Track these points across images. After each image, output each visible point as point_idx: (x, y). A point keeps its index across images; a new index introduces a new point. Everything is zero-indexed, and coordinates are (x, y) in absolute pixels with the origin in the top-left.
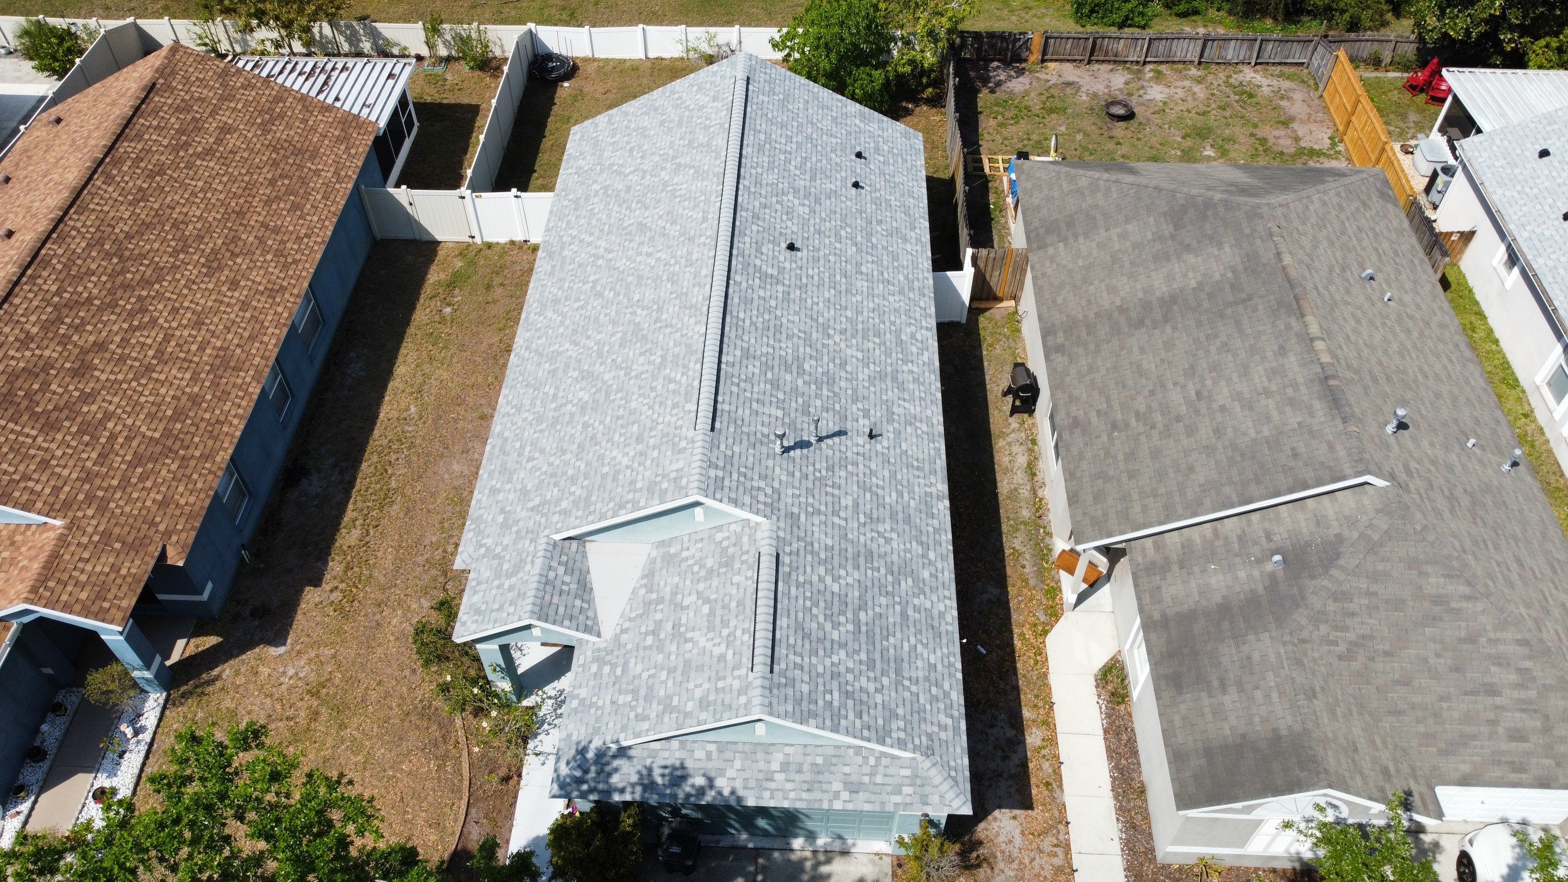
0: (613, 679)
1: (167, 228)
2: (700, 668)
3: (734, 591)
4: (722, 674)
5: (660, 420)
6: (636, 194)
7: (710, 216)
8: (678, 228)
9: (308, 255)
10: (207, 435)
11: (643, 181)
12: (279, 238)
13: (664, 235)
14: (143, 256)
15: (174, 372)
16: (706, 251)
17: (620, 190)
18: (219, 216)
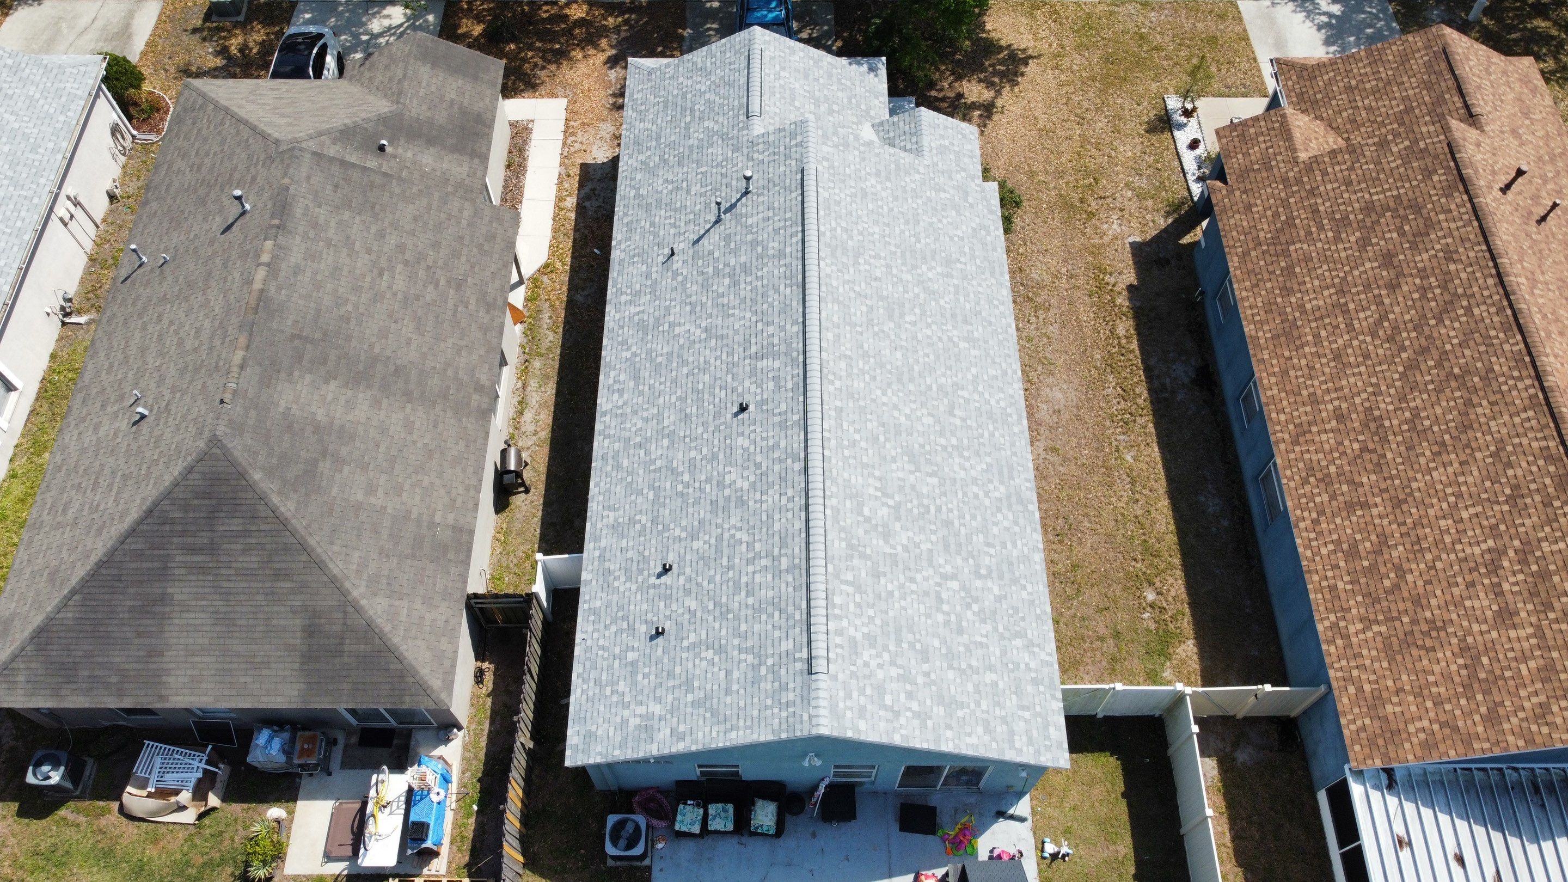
1: (1447, 437)
5: (849, 199)
6: (933, 527)
7: (833, 413)
8: (869, 424)
9: (1300, 497)
10: (1257, 271)
11: (929, 546)
12: (1341, 499)
13: (883, 425)
14: (1439, 391)
15: (1321, 303)
16: (831, 363)
17: (958, 553)
18: (1414, 485)
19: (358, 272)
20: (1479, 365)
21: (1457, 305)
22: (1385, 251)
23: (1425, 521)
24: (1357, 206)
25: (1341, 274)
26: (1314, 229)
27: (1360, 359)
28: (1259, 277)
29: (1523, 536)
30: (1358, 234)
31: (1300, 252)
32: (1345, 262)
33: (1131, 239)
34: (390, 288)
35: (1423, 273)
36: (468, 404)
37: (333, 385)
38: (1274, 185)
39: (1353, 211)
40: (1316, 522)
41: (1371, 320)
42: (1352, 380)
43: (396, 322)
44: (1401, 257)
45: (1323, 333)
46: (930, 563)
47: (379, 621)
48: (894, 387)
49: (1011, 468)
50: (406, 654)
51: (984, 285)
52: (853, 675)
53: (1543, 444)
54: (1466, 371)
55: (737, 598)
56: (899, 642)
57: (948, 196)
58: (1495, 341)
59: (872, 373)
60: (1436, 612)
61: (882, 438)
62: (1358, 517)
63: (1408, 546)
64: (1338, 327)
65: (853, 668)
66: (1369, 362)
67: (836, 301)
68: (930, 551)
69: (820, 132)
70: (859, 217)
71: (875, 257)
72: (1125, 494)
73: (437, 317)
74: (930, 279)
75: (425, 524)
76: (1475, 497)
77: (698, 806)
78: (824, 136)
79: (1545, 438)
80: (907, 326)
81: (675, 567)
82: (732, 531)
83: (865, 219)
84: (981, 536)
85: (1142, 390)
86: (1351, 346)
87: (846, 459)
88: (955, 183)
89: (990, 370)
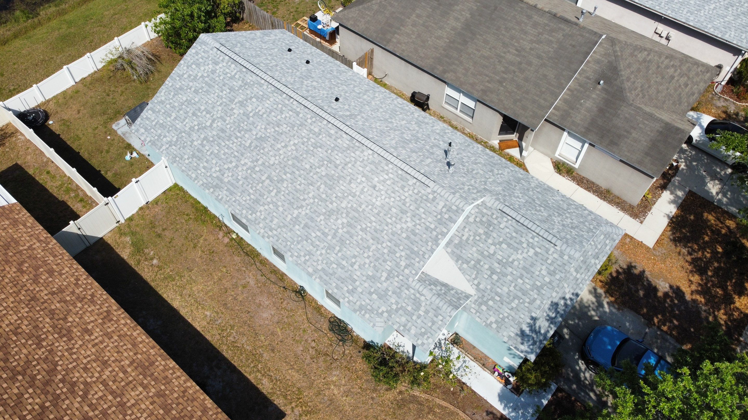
0: (499, 303)
1: (15, 339)
2: (532, 265)
3: (508, 230)
4: (545, 258)
5: (403, 198)
6: (232, 129)
7: (298, 110)
8: (285, 126)
9: (92, 288)
10: (189, 402)
11: (227, 122)
12: (68, 293)
13: (281, 134)
14: (28, 362)
15: (133, 394)
16: (320, 124)
17: (218, 134)
18: (27, 309)
27: (89, 366)
28: (185, 398)
34: (508, 52)
42: (89, 353)
45: (121, 375)
48: (294, 152)
52: (208, 57)
57: (383, 279)
59: (306, 144)
64: (114, 382)
65: (210, 59)
66: (82, 366)
68: (225, 121)
70: (390, 198)
71: (362, 190)
73: (487, 67)
74: (337, 219)
75: (396, 31)
80: (319, 184)
83: (387, 200)
84: (216, 152)
85: (227, 354)
86: (99, 372)
87: (278, 104)
88: (390, 293)
89: (277, 220)
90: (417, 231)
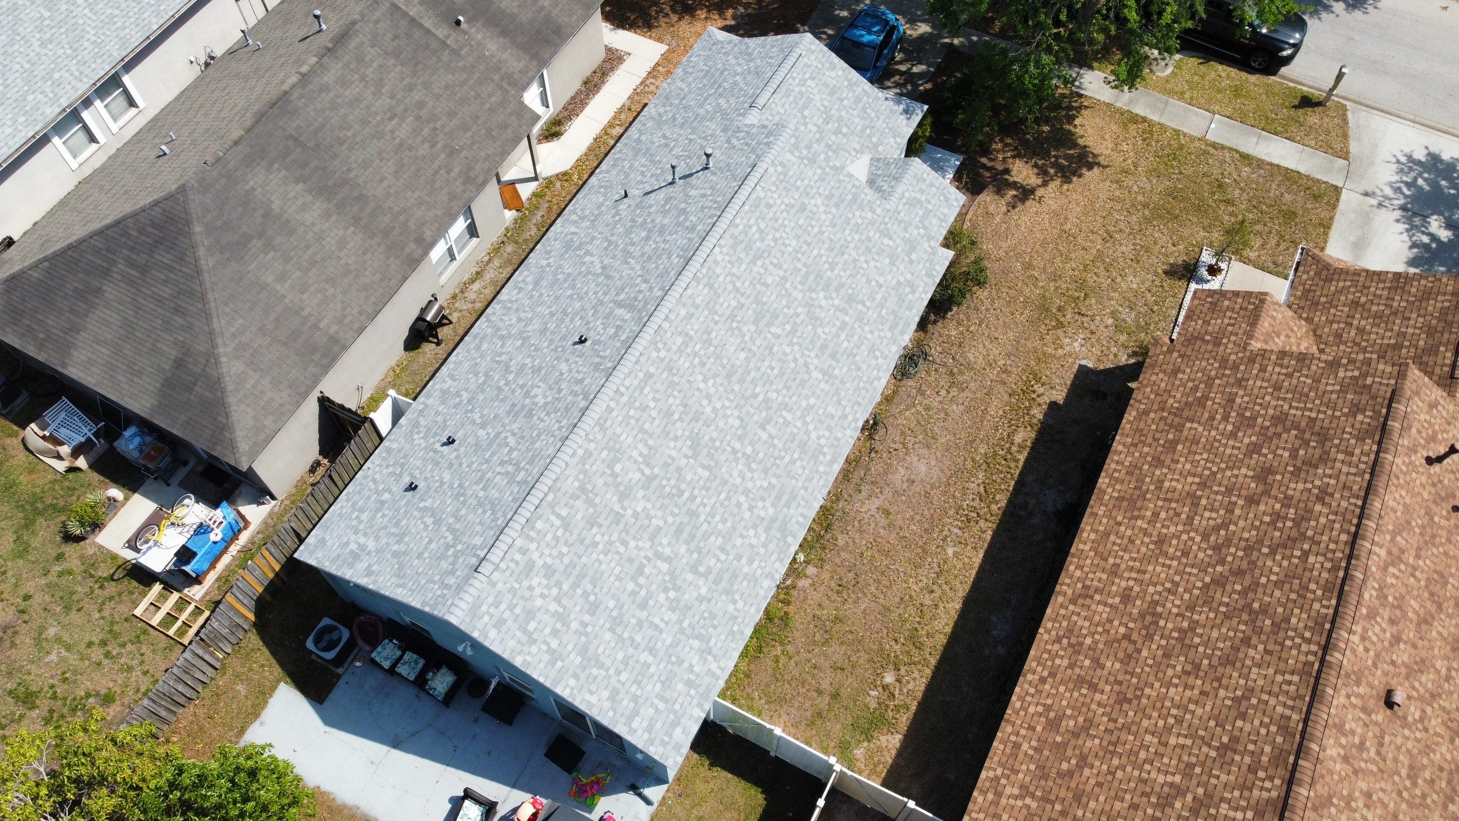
2: (826, 85)
7: (641, 375)
19: (373, 109)
20: (1280, 610)
21: (1298, 545)
22: (1267, 465)
23: (1134, 728)
24: (1271, 412)
25: (1215, 469)
26: (1218, 417)
27: (1179, 554)
29: (1210, 788)
30: (1254, 438)
31: (1193, 432)
32: (1226, 459)
33: (1083, 362)
34: (392, 132)
35: (1287, 502)
36: (403, 248)
37: (300, 187)
38: (1211, 361)
39: (1264, 416)
40: (1043, 680)
41: (1212, 522)
43: (381, 160)
44: (1278, 477)
46: (652, 538)
47: (228, 379)
48: (719, 380)
49: (793, 497)
50: (233, 413)
51: (876, 334)
52: (512, 591)
53: (1288, 712)
54: (1264, 610)
55: (474, 487)
56: (575, 586)
57: (891, 243)
58: (1309, 595)
60: (1088, 815)
61: (676, 416)
62: (1081, 695)
63: (1105, 743)
65: (516, 586)
67: (711, 287)
69: (793, 141)
70: (785, 226)
72: (925, 580)
73: (418, 170)
74: (820, 307)
75: (310, 324)
76: (1193, 730)
77: (400, 648)
78: (796, 146)
79: (1292, 708)
80: (769, 335)
81: (457, 442)
82: (509, 434)
83: (788, 230)
84: (720, 540)
88: (907, 236)
89: (829, 408)
90: (827, 192)
